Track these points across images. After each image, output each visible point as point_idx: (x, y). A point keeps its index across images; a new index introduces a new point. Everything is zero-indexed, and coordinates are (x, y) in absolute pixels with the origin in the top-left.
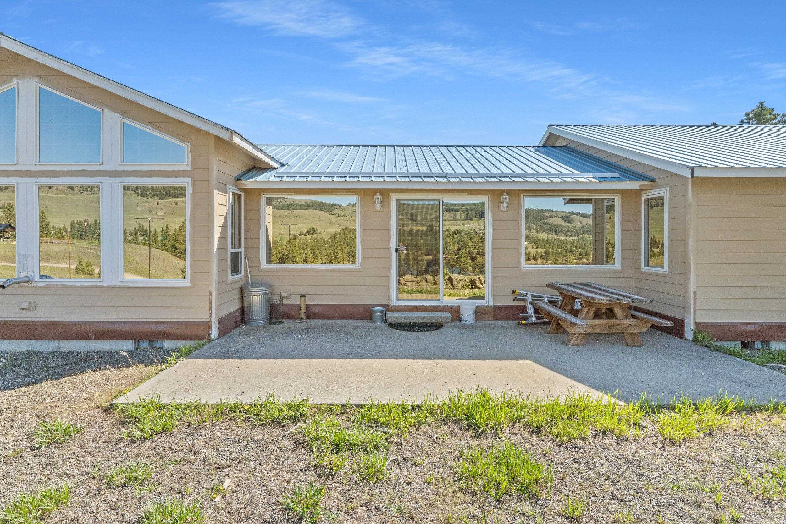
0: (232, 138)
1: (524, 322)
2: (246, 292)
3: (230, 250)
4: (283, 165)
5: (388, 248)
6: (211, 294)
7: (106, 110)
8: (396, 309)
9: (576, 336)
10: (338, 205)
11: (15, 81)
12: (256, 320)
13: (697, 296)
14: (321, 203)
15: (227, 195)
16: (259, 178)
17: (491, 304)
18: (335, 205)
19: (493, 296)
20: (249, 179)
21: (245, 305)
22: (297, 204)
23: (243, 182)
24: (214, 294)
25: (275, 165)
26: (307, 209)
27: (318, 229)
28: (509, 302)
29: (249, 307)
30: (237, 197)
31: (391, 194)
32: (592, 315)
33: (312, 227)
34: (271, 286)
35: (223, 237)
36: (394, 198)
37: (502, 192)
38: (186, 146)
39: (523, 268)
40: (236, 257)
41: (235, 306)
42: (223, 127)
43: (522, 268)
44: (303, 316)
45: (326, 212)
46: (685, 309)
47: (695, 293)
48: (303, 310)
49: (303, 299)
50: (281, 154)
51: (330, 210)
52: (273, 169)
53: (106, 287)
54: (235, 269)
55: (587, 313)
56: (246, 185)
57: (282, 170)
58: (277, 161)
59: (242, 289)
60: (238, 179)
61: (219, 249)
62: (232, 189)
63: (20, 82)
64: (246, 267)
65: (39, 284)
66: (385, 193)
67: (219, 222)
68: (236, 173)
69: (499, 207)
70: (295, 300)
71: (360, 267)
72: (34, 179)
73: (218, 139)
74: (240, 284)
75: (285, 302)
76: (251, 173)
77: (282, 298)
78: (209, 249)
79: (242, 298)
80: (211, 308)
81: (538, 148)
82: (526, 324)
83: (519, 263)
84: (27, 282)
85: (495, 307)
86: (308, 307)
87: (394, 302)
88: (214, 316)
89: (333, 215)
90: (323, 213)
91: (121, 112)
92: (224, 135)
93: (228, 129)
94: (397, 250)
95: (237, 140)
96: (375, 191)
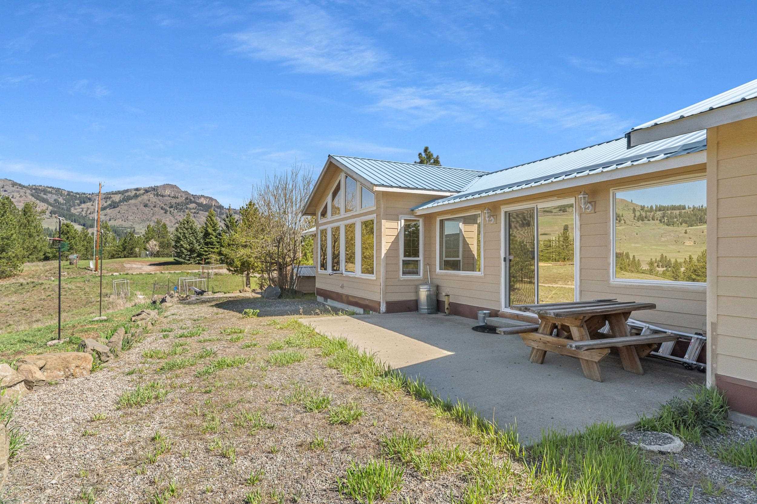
5: (499, 258)
15: (399, 222)
39: (612, 282)
71: (483, 275)
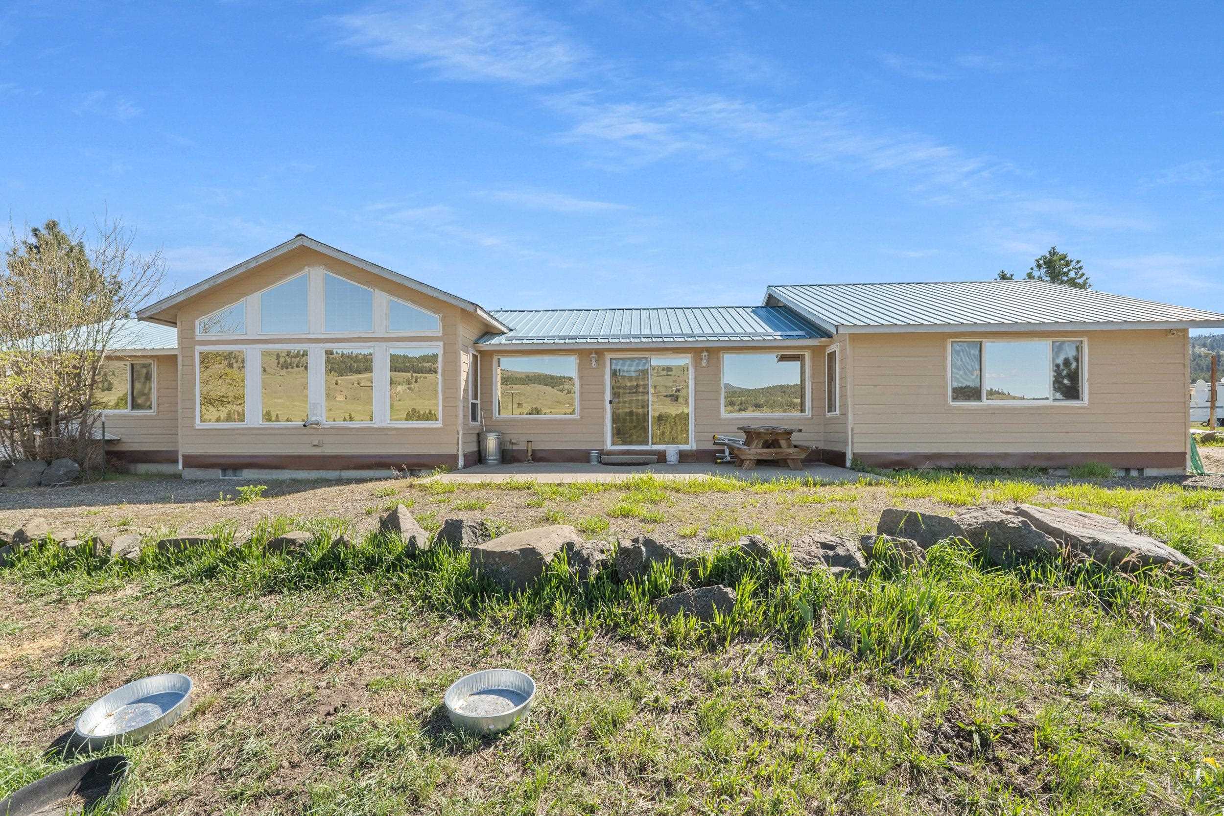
0: (476, 311)
1: (719, 461)
2: (482, 437)
3: (471, 401)
4: (511, 330)
6: (458, 433)
7: (377, 291)
8: (611, 453)
9: (748, 462)
10: (567, 378)
11: (307, 269)
12: (490, 460)
13: (855, 432)
14: (546, 375)
16: (493, 342)
17: (694, 448)
18: (564, 378)
19: (696, 441)
20: (485, 342)
21: (482, 448)
22: (516, 378)
23: (480, 345)
24: (461, 433)
25: (505, 330)
26: (528, 384)
27: (542, 409)
28: (710, 446)
29: (485, 449)
30: (475, 357)
31: (606, 354)
32: (761, 444)
33: (535, 406)
34: (503, 433)
35: (466, 390)
36: (608, 356)
37: (702, 349)
38: (438, 317)
40: (474, 406)
41: (473, 448)
42: (469, 302)
43: (722, 416)
44: (530, 458)
45: (553, 387)
46: (845, 443)
47: (852, 429)
48: (530, 453)
49: (530, 443)
50: (508, 319)
51: (558, 384)
52: (504, 333)
53: (376, 428)
54: (474, 418)
55: (757, 444)
56: (482, 347)
57: (511, 334)
58: (507, 327)
59: (479, 435)
60: (476, 343)
61: (464, 398)
62: (472, 351)
63: (311, 269)
64: (481, 417)
65: (326, 426)
66: (599, 353)
67: (463, 376)
68: (474, 338)
69: (700, 363)
70: (522, 446)
72: (321, 345)
73: (463, 310)
74: (477, 431)
75: (515, 447)
76: (486, 338)
77: (512, 444)
78: (456, 398)
79: (479, 442)
80: (458, 443)
81: (756, 310)
82: (721, 463)
83: (719, 412)
84: (317, 424)
85: (697, 450)
86: (534, 451)
87: (609, 447)
88: (460, 450)
89: (562, 391)
90: (549, 389)
91: (389, 291)
92: (470, 308)
93: (473, 304)
94: (611, 402)
95: (479, 312)
96: (591, 351)
